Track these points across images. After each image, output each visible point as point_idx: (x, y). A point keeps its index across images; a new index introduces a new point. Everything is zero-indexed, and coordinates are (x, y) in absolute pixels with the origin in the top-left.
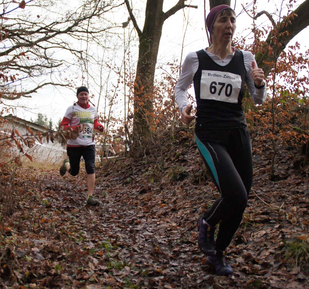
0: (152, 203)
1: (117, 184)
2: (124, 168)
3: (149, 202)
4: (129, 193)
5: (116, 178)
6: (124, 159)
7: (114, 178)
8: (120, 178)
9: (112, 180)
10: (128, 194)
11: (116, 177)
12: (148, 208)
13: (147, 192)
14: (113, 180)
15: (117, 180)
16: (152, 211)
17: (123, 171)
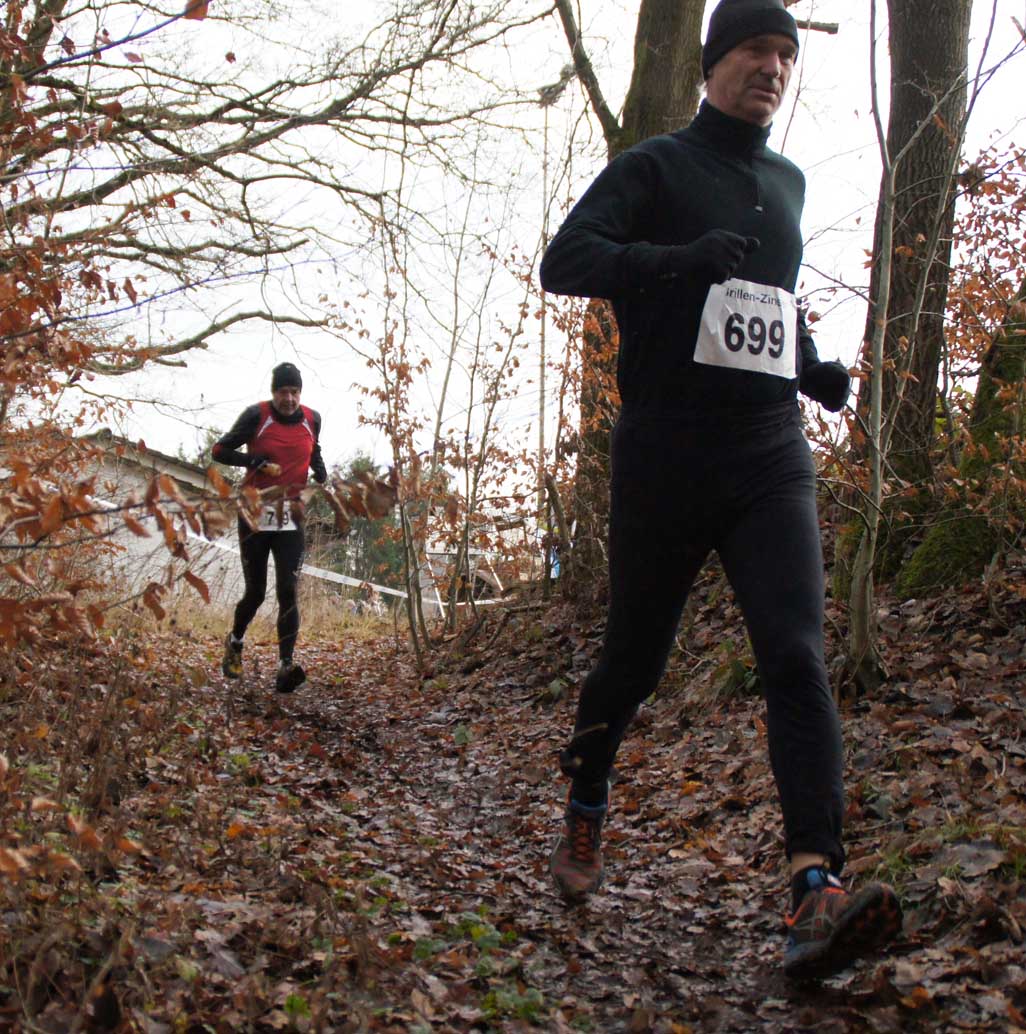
0: (647, 777)
1: (512, 702)
2: (540, 641)
3: (635, 772)
4: (557, 737)
5: (508, 681)
6: (538, 608)
7: (499, 678)
8: (521, 681)
9: (492, 685)
10: (557, 741)
11: (509, 675)
12: (632, 794)
13: (629, 735)
14: (497, 688)
15: (511, 686)
16: (649, 806)
17: (534, 654)
